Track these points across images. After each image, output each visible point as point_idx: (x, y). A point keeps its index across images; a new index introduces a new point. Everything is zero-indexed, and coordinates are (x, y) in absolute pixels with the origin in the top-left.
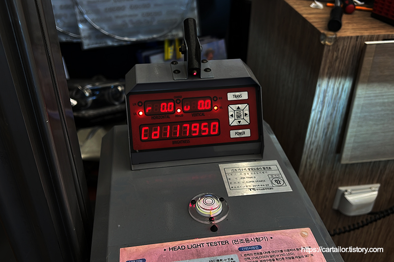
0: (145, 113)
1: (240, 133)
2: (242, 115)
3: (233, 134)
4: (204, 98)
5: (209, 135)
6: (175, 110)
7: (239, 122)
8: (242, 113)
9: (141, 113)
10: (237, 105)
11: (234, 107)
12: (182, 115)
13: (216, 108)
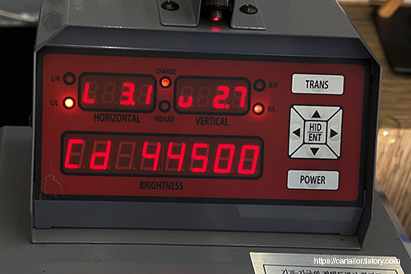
0: (78, 102)
1: (313, 180)
2: (324, 135)
3: (295, 180)
5: (234, 176)
6: (156, 105)
7: (315, 151)
8: (323, 129)
9: (69, 103)
11: (306, 111)
12: (171, 119)
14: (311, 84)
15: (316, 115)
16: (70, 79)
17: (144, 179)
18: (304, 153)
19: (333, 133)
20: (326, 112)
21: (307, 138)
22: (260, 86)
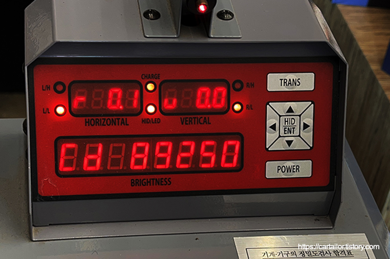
0: (69, 109)
1: (289, 170)
2: (297, 128)
3: (273, 170)
4: (212, 82)
5: (218, 170)
6: (143, 108)
7: (289, 143)
8: (297, 124)
9: (60, 110)
10: (288, 104)
11: (281, 107)
12: (158, 121)
13: (237, 107)
14: (285, 82)
15: (290, 110)
16: (60, 88)
17: (134, 177)
19: (306, 126)
20: (299, 107)
21: (282, 131)
22: (238, 86)
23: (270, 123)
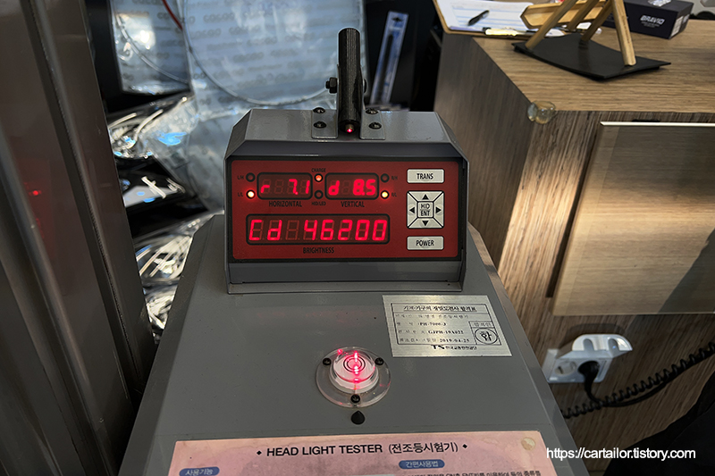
0: (257, 193)
1: (425, 243)
2: (431, 212)
3: (412, 243)
4: (365, 175)
5: (369, 243)
6: (312, 194)
7: (425, 223)
9: (251, 194)
10: (424, 193)
12: (324, 204)
13: (385, 195)
14: (421, 176)
15: (425, 197)
16: (251, 178)
17: (306, 246)
18: (418, 224)
19: (438, 210)
20: (431, 195)
21: (419, 213)
22: (385, 178)
23: (410, 207)
